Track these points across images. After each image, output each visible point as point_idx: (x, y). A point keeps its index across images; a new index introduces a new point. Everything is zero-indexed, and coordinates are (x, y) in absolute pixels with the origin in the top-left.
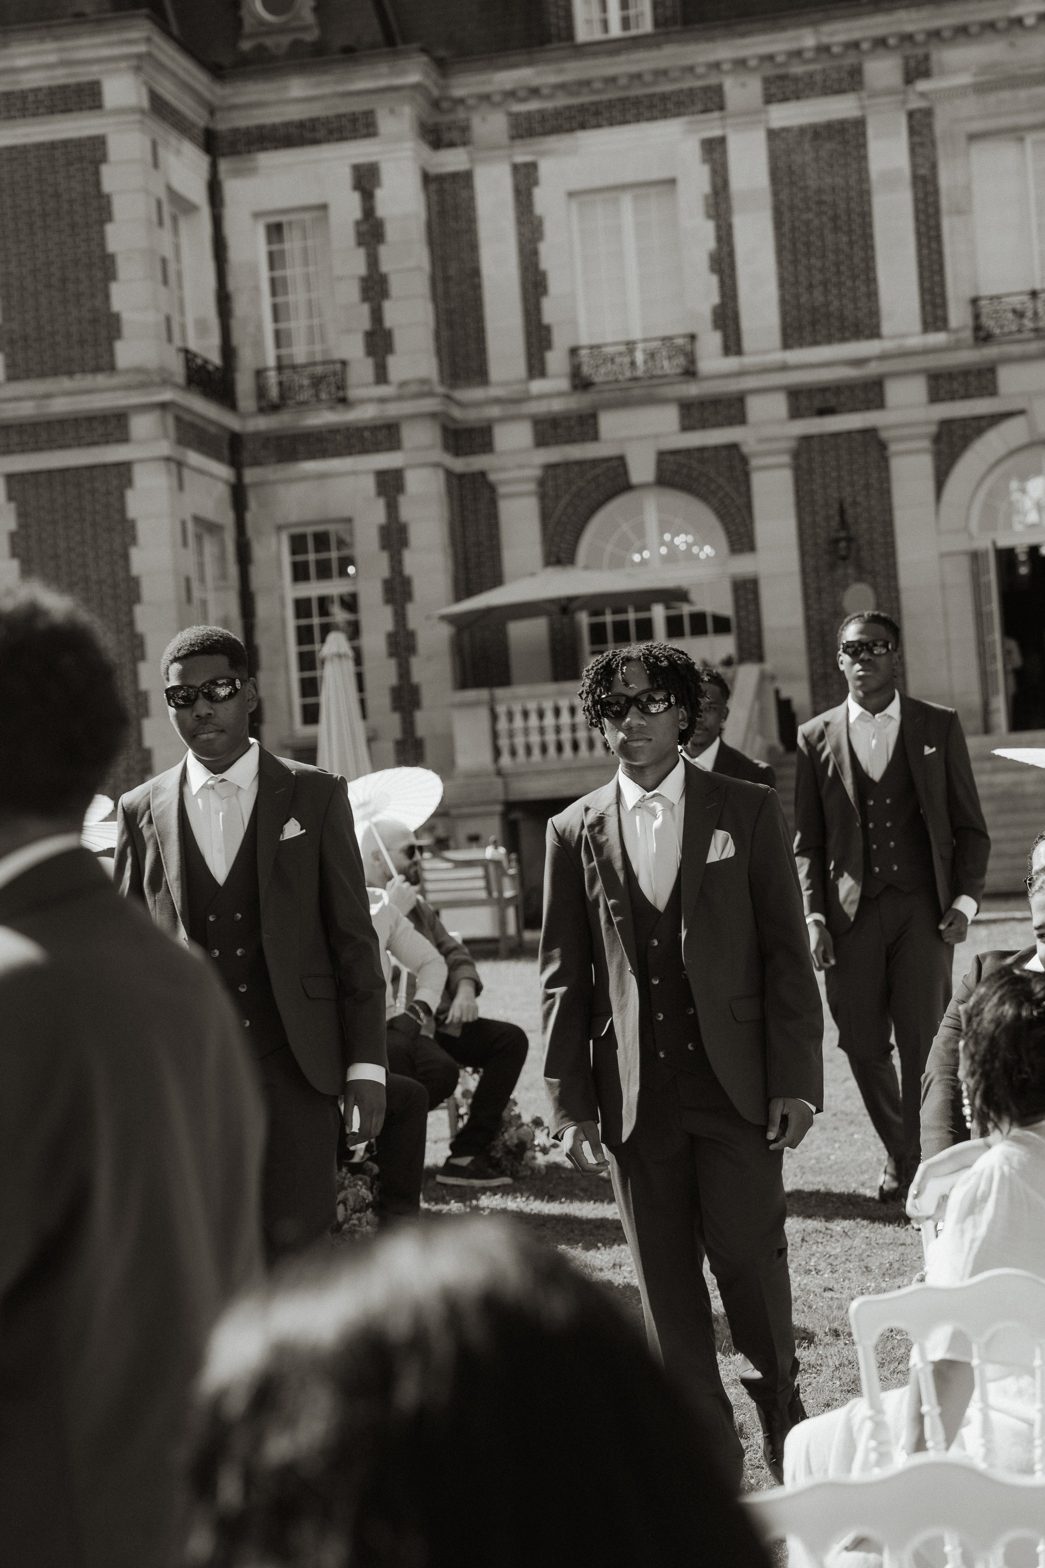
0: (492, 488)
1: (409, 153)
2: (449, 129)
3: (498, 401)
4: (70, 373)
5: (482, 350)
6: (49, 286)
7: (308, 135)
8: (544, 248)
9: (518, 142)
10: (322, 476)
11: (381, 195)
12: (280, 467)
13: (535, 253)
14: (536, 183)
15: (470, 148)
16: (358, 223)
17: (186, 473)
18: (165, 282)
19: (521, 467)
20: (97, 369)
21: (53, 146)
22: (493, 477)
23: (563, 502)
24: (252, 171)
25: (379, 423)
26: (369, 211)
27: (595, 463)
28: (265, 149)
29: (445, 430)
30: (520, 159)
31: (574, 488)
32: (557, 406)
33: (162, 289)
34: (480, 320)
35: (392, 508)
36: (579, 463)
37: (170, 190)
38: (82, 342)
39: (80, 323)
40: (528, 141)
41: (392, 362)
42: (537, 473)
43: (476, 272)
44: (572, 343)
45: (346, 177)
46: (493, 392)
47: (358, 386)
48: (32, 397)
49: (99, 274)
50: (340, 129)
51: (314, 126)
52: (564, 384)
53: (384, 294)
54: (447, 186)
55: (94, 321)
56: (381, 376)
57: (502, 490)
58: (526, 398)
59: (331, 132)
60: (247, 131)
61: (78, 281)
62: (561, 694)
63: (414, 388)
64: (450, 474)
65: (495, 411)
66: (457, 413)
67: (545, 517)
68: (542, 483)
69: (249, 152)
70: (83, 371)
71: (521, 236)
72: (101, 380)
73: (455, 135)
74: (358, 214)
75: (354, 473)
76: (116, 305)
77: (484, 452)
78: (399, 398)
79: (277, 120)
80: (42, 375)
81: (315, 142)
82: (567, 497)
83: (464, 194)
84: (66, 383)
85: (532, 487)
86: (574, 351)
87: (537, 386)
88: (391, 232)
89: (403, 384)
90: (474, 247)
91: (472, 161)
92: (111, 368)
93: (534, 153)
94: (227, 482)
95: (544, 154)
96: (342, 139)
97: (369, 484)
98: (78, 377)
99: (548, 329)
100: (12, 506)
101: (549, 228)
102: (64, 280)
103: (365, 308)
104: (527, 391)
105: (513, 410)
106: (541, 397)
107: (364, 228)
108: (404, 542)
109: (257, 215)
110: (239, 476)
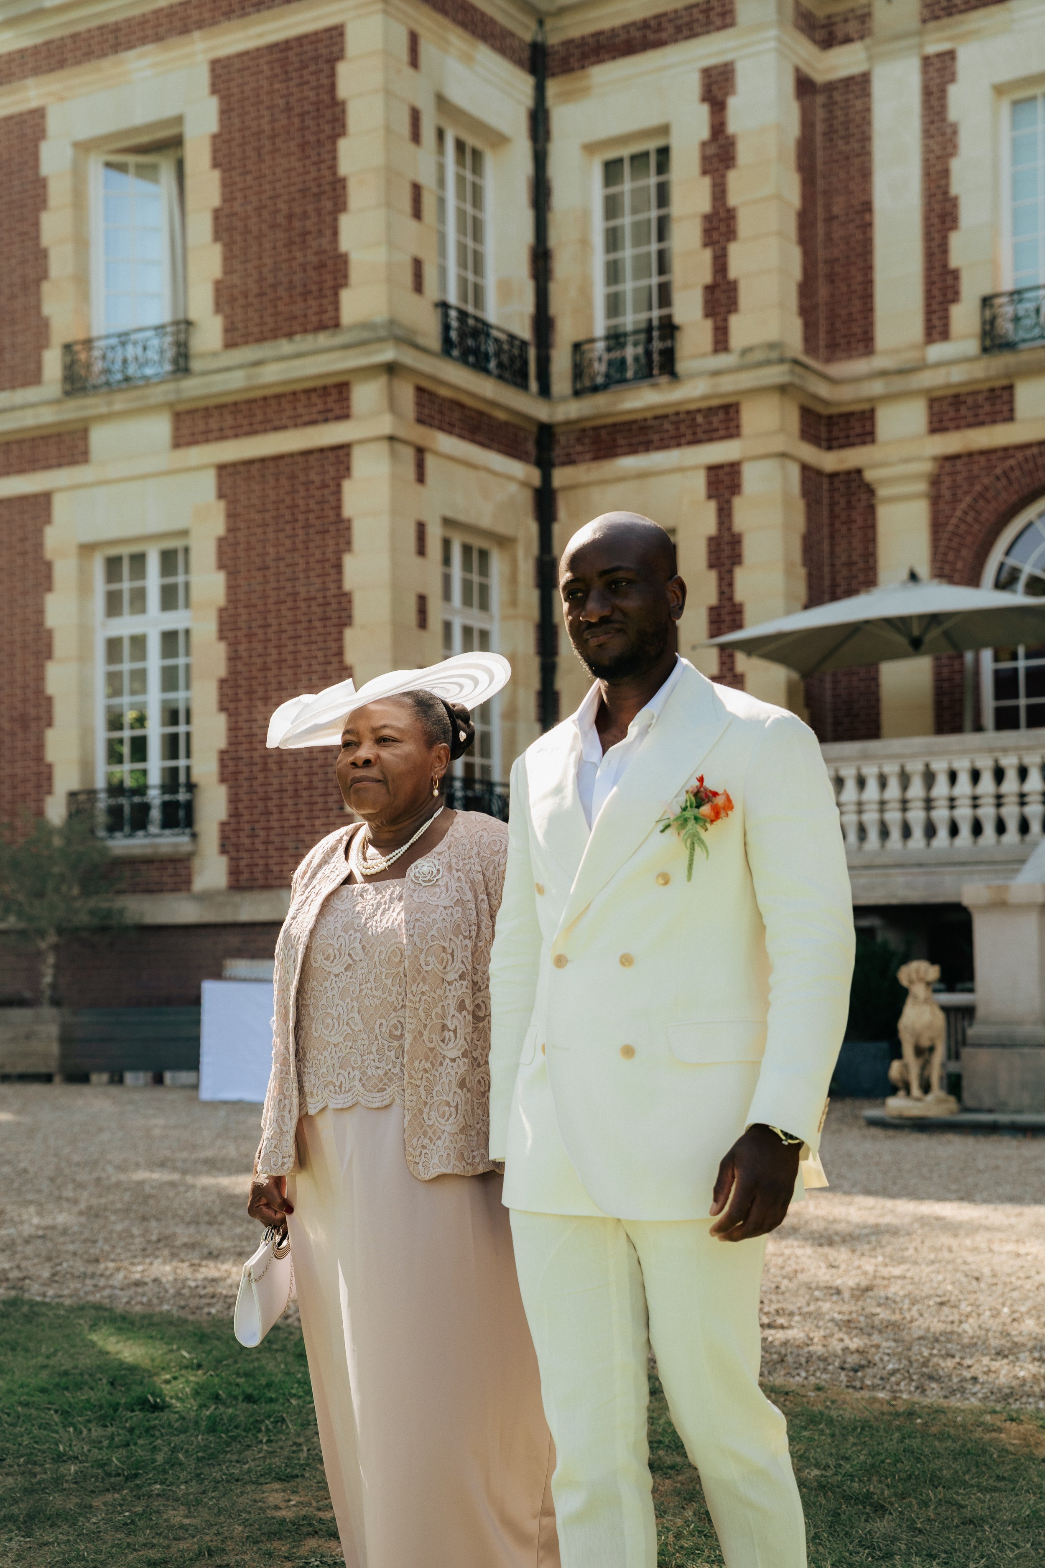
0: (870, 490)
1: (772, 44)
2: (846, 20)
3: (884, 374)
4: (290, 335)
5: (868, 309)
6: (273, 226)
7: (651, 36)
8: (956, 165)
9: (931, 25)
10: (643, 475)
11: (733, 103)
12: (594, 465)
13: (945, 173)
14: (952, 79)
15: (868, 41)
16: (704, 144)
17: (430, 461)
18: (417, 214)
19: (906, 461)
20: (321, 327)
21: (285, 46)
22: (869, 475)
23: (963, 506)
24: (585, 91)
25: (715, 402)
26: (718, 128)
27: (1006, 451)
28: (600, 61)
29: (806, 413)
30: (932, 49)
31: (978, 488)
32: (957, 375)
33: (413, 223)
34: (868, 269)
35: (725, 514)
36: (986, 453)
37: (441, 101)
38: (305, 295)
39: (305, 271)
40: (946, 21)
41: (735, 322)
42: (927, 467)
43: (867, 207)
44: (987, 290)
45: (693, 85)
46: (878, 362)
47: (693, 357)
48: (241, 367)
49: (328, 205)
50: (690, 25)
51: (659, 24)
52: (972, 346)
53: (731, 234)
54: (838, 97)
55: (321, 266)
56: (721, 343)
57: (882, 492)
58: (921, 366)
59: (679, 29)
60: (582, 42)
61: (305, 215)
62: (866, 757)
63: (759, 356)
64: (806, 469)
65: (877, 388)
66: (823, 390)
67: (937, 526)
68: (935, 481)
69: (583, 67)
70: (305, 331)
71: (927, 150)
72: (323, 339)
73: (852, 27)
74: (705, 133)
75: (681, 470)
76: (345, 244)
77: (864, 443)
78: (740, 369)
79: (617, 22)
80: (261, 339)
81: (660, 44)
82: (968, 499)
83: (859, 104)
84: (285, 347)
85: (922, 487)
86: (986, 301)
87: (937, 351)
88: (744, 153)
89: (745, 351)
90: (866, 174)
91: (870, 59)
92: (336, 325)
93: (950, 39)
94: (525, 484)
95: (962, 37)
96: (693, 35)
97: (699, 482)
98: (298, 338)
99: (955, 275)
100: (222, 505)
101: (964, 140)
102: (290, 217)
103: (707, 255)
104: (924, 359)
105: (899, 384)
106: (938, 365)
107: (711, 150)
108: (736, 559)
109: (590, 148)
110: (546, 478)
